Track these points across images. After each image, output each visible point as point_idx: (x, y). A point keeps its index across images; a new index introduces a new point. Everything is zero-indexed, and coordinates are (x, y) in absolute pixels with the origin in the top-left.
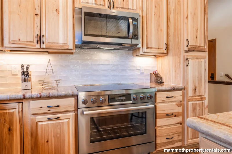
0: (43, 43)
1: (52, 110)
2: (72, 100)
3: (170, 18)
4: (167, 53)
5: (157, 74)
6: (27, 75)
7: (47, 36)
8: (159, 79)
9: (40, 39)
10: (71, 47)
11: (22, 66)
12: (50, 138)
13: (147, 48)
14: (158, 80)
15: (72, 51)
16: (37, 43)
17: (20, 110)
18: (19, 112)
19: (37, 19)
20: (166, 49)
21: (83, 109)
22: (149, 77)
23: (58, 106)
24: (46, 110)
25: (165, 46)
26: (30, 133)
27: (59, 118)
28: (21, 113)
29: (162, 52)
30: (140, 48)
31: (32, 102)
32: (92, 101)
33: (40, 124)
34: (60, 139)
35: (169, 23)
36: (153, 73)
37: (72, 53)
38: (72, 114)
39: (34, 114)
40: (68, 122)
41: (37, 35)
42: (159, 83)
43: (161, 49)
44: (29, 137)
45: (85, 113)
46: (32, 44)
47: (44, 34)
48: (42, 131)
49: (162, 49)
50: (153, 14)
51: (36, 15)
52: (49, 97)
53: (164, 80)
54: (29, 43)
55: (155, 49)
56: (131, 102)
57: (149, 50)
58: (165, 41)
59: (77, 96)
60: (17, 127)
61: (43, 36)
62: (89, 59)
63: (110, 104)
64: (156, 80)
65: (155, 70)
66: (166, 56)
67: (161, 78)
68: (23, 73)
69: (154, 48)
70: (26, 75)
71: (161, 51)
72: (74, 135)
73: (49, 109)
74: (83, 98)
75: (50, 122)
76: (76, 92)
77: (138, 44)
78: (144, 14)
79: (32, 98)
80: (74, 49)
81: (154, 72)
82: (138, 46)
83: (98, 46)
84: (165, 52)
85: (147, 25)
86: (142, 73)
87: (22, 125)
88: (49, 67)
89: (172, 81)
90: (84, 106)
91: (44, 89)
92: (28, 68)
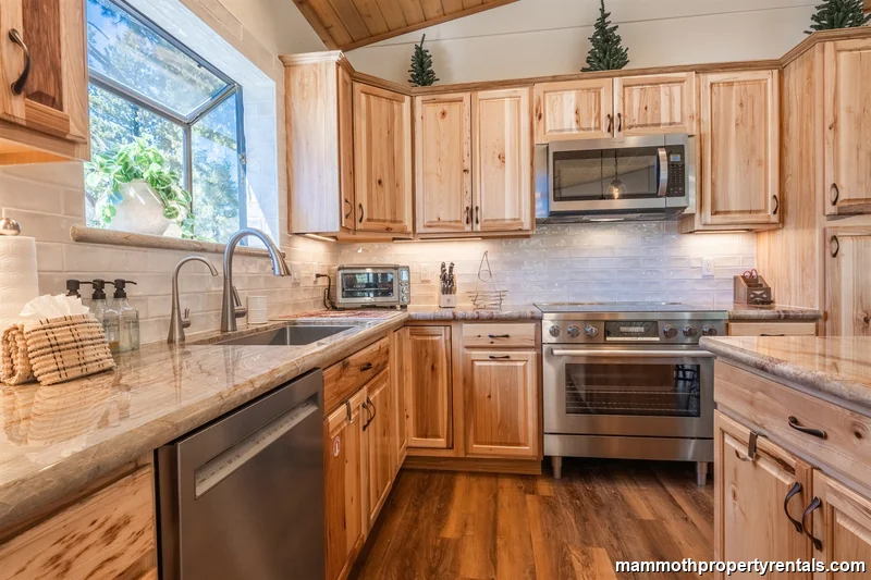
0: (477, 222)
1: (497, 343)
2: (530, 328)
3: (788, 125)
4: (782, 221)
5: (757, 280)
6: (451, 281)
7: (483, 208)
8: (758, 293)
9: (471, 214)
10: (527, 224)
11: (443, 266)
12: (493, 391)
13: (715, 213)
14: (756, 296)
15: (530, 233)
16: (467, 223)
17: (448, 338)
18: (446, 342)
19: (467, 178)
20: (775, 213)
21: (553, 346)
22: (732, 288)
23: (507, 336)
24: (486, 342)
25: (771, 205)
26: (461, 379)
27: (508, 357)
28: (448, 343)
29: (766, 220)
30: (692, 215)
31: (466, 326)
32: (569, 333)
33: (477, 364)
34: (510, 396)
35: (786, 139)
36: (743, 277)
37: (528, 236)
38: (531, 354)
39: (467, 347)
40: (524, 367)
41: (467, 208)
42: (757, 303)
43: (757, 212)
44: (461, 384)
45: (556, 352)
46: (458, 224)
47: (478, 205)
48: (480, 377)
49: (765, 211)
50: (734, 125)
51: (465, 171)
52: (492, 320)
53: (775, 295)
54: (453, 224)
55: (738, 215)
56: (658, 339)
57: (718, 219)
58: (773, 189)
59: (541, 319)
60: (443, 365)
61: (477, 208)
62: (564, 247)
63: (608, 339)
64: (749, 295)
65: (749, 268)
66: (779, 229)
67: (768, 290)
68: (444, 278)
69: (737, 212)
70: (448, 282)
71: (761, 218)
72: (535, 393)
73: (491, 340)
74: (551, 324)
75: (493, 364)
76: (537, 312)
77: (685, 208)
78: (706, 129)
79: (466, 320)
80: (533, 229)
81: (748, 274)
82: (686, 212)
83: (585, 218)
84: (775, 219)
85: (715, 156)
86: (708, 278)
87: (450, 362)
88: (485, 267)
89: (793, 296)
90: (554, 340)
91: (477, 307)
92: (451, 268)
